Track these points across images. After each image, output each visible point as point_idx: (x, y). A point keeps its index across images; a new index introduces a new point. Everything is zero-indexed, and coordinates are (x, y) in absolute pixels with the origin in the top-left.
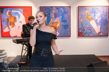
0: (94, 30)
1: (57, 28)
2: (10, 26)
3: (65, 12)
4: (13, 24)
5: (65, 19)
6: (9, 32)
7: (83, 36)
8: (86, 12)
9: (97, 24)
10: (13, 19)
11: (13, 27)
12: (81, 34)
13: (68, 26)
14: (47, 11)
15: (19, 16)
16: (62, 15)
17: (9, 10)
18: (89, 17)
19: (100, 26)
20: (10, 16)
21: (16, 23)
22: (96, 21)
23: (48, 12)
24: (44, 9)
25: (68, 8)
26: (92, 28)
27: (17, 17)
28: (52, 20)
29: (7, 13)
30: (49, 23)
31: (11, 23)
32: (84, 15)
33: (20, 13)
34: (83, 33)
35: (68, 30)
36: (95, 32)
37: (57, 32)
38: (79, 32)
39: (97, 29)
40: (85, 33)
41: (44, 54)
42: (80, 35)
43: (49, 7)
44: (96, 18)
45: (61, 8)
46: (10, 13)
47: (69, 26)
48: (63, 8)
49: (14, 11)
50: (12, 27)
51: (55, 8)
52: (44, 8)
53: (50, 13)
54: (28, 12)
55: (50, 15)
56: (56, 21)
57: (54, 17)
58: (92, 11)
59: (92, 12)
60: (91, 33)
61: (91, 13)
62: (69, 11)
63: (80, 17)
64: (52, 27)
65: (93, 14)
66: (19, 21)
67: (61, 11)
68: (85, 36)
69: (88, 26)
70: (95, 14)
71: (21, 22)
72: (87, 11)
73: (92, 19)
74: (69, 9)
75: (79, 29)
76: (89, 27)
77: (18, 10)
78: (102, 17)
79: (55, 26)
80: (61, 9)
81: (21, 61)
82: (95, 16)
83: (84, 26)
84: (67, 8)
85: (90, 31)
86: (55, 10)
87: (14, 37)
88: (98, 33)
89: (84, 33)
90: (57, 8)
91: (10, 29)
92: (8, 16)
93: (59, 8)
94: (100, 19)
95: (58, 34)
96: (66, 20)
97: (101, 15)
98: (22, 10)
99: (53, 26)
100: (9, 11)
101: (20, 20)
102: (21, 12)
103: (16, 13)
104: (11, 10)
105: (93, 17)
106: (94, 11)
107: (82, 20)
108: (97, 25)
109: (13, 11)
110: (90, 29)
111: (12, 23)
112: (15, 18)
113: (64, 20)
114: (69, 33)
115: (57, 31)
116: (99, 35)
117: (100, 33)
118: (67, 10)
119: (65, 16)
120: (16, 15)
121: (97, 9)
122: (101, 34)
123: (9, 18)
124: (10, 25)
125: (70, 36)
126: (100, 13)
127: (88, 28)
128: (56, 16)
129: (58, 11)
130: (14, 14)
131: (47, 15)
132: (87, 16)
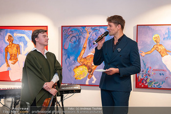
1: (93, 68)
4: (15, 58)
7: (146, 87)
8: (154, 36)
10: (15, 48)
11: (15, 62)
12: (143, 84)
14: (75, 35)
15: (26, 44)
17: (10, 32)
18: (159, 47)
20: (11, 43)
23: (77, 37)
24: (70, 30)
26: (167, 72)
27: (22, 44)
28: (83, 52)
29: (7, 38)
30: (79, 59)
31: (11, 55)
32: (149, 42)
33: (27, 38)
34: (146, 81)
37: (93, 76)
38: (137, 78)
40: (151, 82)
42: (140, 84)
43: (79, 28)
45: (101, 29)
48: (105, 29)
49: (17, 35)
50: (13, 64)
51: (90, 28)
52: (69, 29)
53: (79, 39)
55: (79, 42)
56: (91, 54)
57: (87, 46)
58: (166, 36)
59: (167, 38)
60: (163, 82)
61: (164, 39)
64: (84, 67)
68: (150, 87)
69: (157, 67)
72: (156, 35)
73: (167, 52)
76: (160, 68)
79: (89, 64)
83: (149, 65)
85: (162, 77)
86: (89, 34)
89: (148, 81)
90: (94, 28)
91: (9, 66)
93: (98, 28)
95: (95, 79)
98: (30, 32)
99: (84, 65)
100: (9, 34)
102: (28, 36)
103: (21, 37)
104: (13, 33)
109: (15, 34)
110: (161, 72)
111: (13, 55)
112: (18, 47)
115: (92, 75)
120: (20, 41)
123: (9, 46)
124: (10, 59)
127: (157, 70)
128: (91, 44)
129: (96, 34)
130: (17, 39)
131: (75, 42)
132: (156, 46)
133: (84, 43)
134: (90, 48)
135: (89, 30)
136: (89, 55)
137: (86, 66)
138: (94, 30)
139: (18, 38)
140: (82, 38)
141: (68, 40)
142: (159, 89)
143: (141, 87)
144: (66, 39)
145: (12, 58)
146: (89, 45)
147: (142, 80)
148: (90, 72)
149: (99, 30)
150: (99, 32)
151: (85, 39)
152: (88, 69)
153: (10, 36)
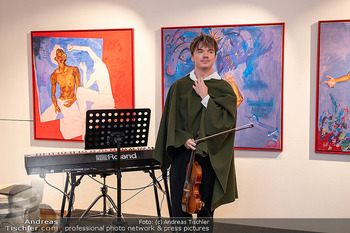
2: (61, 102)
3: (261, 49)
4: (70, 95)
5: (258, 75)
6: (57, 122)
7: (337, 151)
10: (70, 75)
11: (71, 103)
12: (331, 144)
13: (270, 104)
15: (90, 65)
16: (248, 60)
20: (62, 65)
24: (178, 36)
25: (273, 31)
27: (83, 67)
29: (53, 55)
31: (63, 89)
32: (344, 58)
33: (93, 55)
34: (337, 138)
35: (272, 122)
38: (318, 132)
40: (348, 140)
42: (325, 145)
43: (197, 30)
45: (242, 33)
46: (60, 54)
47: (277, 106)
48: (250, 31)
49: (73, 48)
50: (68, 106)
51: (219, 30)
52: (176, 33)
54: (121, 49)
62: (278, 43)
63: (323, 69)
66: (90, 82)
67: (244, 44)
68: (346, 149)
71: (95, 87)
74: (277, 33)
75: (318, 119)
77: (86, 45)
80: (245, 34)
83: (343, 106)
84: (266, 31)
87: (71, 140)
89: (342, 138)
90: (229, 31)
91: (59, 111)
92: (54, 65)
93: (236, 30)
96: (265, 79)
98: (99, 43)
100: (57, 47)
101: (94, 78)
102: (95, 50)
103: (81, 53)
104: (65, 44)
107: (332, 83)
109: (69, 47)
111: (67, 89)
112: (76, 73)
113: (255, 79)
114: (275, 136)
118: (267, 37)
119: (261, 63)
120: (80, 60)
123: (58, 71)
124: (62, 96)
125: (281, 150)
128: (222, 64)
129: (232, 43)
130: (73, 57)
131: (189, 60)
134: (220, 72)
135: (218, 34)
138: (228, 34)
139: (75, 54)
141: (175, 56)
143: (326, 151)
144: (170, 54)
145: (66, 94)
146: (218, 67)
147: (329, 135)
149: (239, 35)
150: (239, 39)
153: (60, 51)
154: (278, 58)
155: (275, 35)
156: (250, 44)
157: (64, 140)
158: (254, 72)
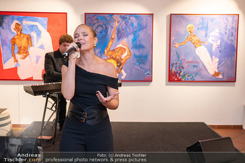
0: (205, 68)
1: (123, 61)
2: (18, 57)
3: (141, 27)
5: (140, 41)
6: (15, 69)
7: (179, 81)
8: (188, 26)
9: (211, 54)
10: (25, 40)
11: (25, 57)
12: (176, 77)
13: (146, 57)
14: (101, 23)
15: (39, 34)
16: (134, 33)
17: (17, 19)
18: (193, 38)
19: (217, 60)
20: (19, 33)
21: (31, 50)
22: (209, 48)
23: (104, 26)
24: (95, 18)
26: (201, 64)
27: (34, 35)
28: (110, 43)
30: (106, 51)
31: (20, 48)
32: (183, 33)
33: (40, 27)
34: (179, 74)
35: (147, 66)
36: (205, 73)
37: (123, 71)
38: (170, 72)
39: (211, 65)
40: (185, 75)
41: (89, 119)
42: (173, 78)
43: (106, 15)
44: (210, 40)
45: (131, 18)
46: (18, 27)
47: (150, 58)
48: (136, 17)
49: (27, 23)
50: (23, 58)
51: (118, 16)
52: (94, 16)
53: (107, 28)
54: (59, 25)
55: (106, 32)
56: (121, 45)
57: (116, 36)
58: (200, 26)
59: (201, 28)
60: (197, 74)
61: (198, 29)
62: (150, 24)
63: (173, 38)
64: (112, 60)
65: (203, 33)
66: (39, 44)
67: (132, 24)
68: (183, 80)
69: (190, 59)
70: (206, 31)
71: (42, 47)
72: (190, 25)
73: (200, 43)
74: (149, 19)
75: (170, 64)
76: (194, 60)
77: (36, 21)
78: (222, 39)
79: (118, 57)
80: (133, 19)
81: (41, 135)
82: (206, 36)
83: (182, 57)
84: (144, 18)
85: (195, 69)
86: (118, 22)
87: (25, 80)
88: (214, 75)
89: (181, 74)
90: (124, 16)
91: (17, 61)
93: (128, 16)
94: (219, 44)
95: (125, 74)
96: (144, 43)
97: (221, 34)
98: (45, 20)
100: (16, 22)
101: (41, 41)
102: (42, 25)
103: (33, 26)
104: (21, 21)
105: (202, 39)
106: (205, 26)
107: (177, 46)
108: (212, 58)
109: (24, 22)
110: (195, 64)
111: (23, 48)
112: (29, 38)
113: (138, 43)
114: (148, 74)
115: (121, 69)
116: (214, 79)
117: (217, 74)
118: (144, 21)
119: (142, 34)
120: (32, 30)
121: (212, 20)
122: (220, 77)
123: (16, 37)
124: (19, 53)
125: (150, 80)
126: (217, 31)
127: (191, 62)
128: (120, 35)
129: (125, 23)
130: (27, 28)
131: (101, 32)
132: (190, 37)
133: (112, 33)
134: (119, 39)
135: (118, 18)
136: (118, 46)
137: (114, 59)
138: (123, 18)
140: (110, 27)
142: (193, 82)
143: (174, 81)
145: (22, 51)
146: (118, 36)
147: (175, 73)
148: (119, 66)
149: (129, 19)
150: (130, 21)
151: (113, 29)
152: (117, 63)
153: (18, 24)
154: (150, 32)
155: (149, 20)
156: (135, 24)
157: (20, 80)
158: (138, 39)
